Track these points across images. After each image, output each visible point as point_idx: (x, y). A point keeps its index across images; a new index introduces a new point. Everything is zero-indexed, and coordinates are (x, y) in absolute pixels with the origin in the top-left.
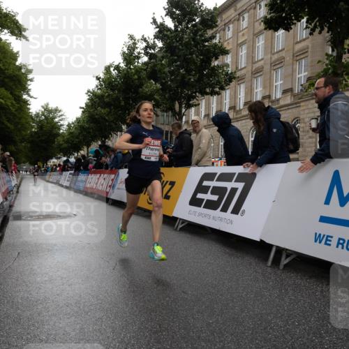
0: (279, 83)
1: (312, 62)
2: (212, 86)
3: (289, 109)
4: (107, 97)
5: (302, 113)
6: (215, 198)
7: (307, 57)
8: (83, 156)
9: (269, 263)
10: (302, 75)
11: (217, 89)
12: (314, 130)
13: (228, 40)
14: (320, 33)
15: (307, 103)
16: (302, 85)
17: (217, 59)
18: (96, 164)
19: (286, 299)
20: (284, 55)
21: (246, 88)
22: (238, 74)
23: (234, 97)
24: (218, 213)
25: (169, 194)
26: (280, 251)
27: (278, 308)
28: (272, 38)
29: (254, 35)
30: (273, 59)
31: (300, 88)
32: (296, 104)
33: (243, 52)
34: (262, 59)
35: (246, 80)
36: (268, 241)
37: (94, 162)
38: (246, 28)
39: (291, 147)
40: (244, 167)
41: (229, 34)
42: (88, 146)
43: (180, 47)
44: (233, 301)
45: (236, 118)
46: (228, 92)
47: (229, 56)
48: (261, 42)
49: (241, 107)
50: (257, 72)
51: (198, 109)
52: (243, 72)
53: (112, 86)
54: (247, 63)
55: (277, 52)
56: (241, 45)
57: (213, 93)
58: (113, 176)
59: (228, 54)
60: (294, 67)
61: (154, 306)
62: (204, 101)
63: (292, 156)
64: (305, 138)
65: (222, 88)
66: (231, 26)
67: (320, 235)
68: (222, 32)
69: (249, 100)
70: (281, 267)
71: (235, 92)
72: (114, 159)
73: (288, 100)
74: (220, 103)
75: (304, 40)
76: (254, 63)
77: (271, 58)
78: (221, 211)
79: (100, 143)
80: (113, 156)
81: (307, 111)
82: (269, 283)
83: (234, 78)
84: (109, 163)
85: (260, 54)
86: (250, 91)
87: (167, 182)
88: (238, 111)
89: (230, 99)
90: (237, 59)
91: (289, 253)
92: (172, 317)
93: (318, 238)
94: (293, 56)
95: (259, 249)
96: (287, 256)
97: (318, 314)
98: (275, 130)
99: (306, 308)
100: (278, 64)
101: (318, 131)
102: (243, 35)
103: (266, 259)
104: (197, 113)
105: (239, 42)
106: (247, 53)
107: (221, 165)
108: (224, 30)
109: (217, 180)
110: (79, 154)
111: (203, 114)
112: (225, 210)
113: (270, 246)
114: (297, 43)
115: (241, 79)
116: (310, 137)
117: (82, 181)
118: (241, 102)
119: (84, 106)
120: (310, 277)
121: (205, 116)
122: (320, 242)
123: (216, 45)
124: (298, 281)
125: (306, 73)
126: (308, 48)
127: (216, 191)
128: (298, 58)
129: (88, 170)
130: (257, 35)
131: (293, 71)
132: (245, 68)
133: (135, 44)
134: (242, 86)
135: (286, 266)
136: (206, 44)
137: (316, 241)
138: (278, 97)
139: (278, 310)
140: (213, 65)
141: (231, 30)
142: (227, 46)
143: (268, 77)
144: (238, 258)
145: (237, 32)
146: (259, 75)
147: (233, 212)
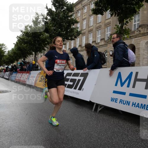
0: (99, 36)
1: (112, 28)
2: (71, 36)
3: (103, 47)
4: (26, 39)
5: (108, 48)
6: (72, 83)
7: (110, 26)
8: (15, 65)
9: (93, 110)
10: (108, 33)
11: (73, 38)
12: (111, 55)
13: (79, 17)
14: (115, 16)
15: (110, 44)
16: (108, 37)
17: (73, 25)
18: (21, 69)
19: (99, 125)
20: (101, 25)
21: (86, 38)
23: (81, 41)
24: (73, 90)
26: (97, 105)
27: (96, 129)
28: (97, 17)
29: (89, 16)
31: (108, 38)
32: (106, 45)
33: (85, 22)
34: (92, 26)
35: (86, 34)
36: (93, 101)
38: (86, 12)
39: (103, 62)
41: (79, 15)
42: (17, 61)
43: (58, 19)
44: (77, 127)
45: (82, 50)
46: (78, 39)
47: (79, 24)
48: (92, 19)
49: (84, 46)
50: (90, 31)
51: (66, 46)
52: (84, 31)
53: (28, 35)
54: (86, 27)
55: (98, 23)
56: (84, 19)
57: (72, 39)
58: (28, 74)
59: (78, 23)
60: (105, 29)
61: (44, 130)
62: (68, 42)
63: (103, 66)
64: (109, 59)
65: (76, 37)
66: (80, 11)
67: (113, 98)
68: (76, 14)
69: (87, 43)
70: (98, 112)
71: (81, 39)
72: (28, 67)
73: (103, 43)
74: (75, 43)
75: (109, 19)
76: (89, 27)
77: (96, 25)
78: (74, 89)
79: (23, 60)
80: (28, 65)
81: (110, 48)
82: (92, 118)
83: (81, 33)
84: (26, 68)
85: (91, 24)
86: (87, 39)
88: (82, 47)
89: (79, 42)
90: (82, 25)
91: (101, 106)
92: (51, 134)
93: (112, 100)
94: (105, 25)
95: (89, 104)
96: (100, 107)
97: (111, 130)
99: (107, 128)
100: (98, 28)
101: (113, 56)
102: (85, 15)
103: (92, 109)
104: (66, 47)
106: (86, 23)
108: (77, 13)
109: (73, 76)
110: (13, 64)
111: (68, 48)
112: (75, 88)
113: (94, 103)
114: (107, 20)
115: (84, 34)
116: (111, 59)
117: (14, 76)
118: (84, 43)
120: (109, 116)
121: (69, 49)
122: (113, 101)
123: (73, 19)
124: (104, 117)
125: (110, 32)
126: (111, 22)
127: (72, 80)
128: (107, 26)
129: (17, 71)
130: (90, 16)
131: (105, 31)
132: (85, 29)
133: (38, 17)
134: (84, 37)
135: (100, 111)
136: (69, 18)
137: (111, 101)
138: (99, 42)
139: (96, 130)
140: (72, 27)
141: (80, 13)
142: (78, 20)
143: (95, 34)
144: (80, 108)
145: (82, 14)
146: (91, 32)
147: (79, 89)
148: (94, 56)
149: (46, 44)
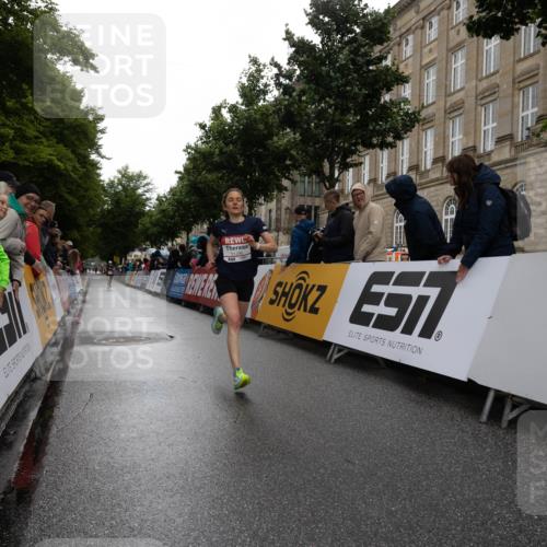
0: (490, 126)
1: (545, 90)
2: (383, 135)
3: (507, 168)
5: (529, 173)
6: (392, 312)
7: (536, 82)
8: (181, 247)
9: (484, 418)
10: (529, 113)
11: (390, 139)
13: (406, 59)
16: (528, 129)
17: (389, 90)
18: (201, 258)
20: (498, 81)
21: (435, 136)
22: (424, 114)
23: (417, 149)
24: (397, 335)
25: (316, 306)
26: (501, 397)
28: (478, 54)
29: (449, 50)
30: (480, 89)
31: (526, 133)
33: (431, 78)
34: (462, 89)
35: (437, 122)
36: (481, 381)
37: (199, 256)
38: (435, 40)
40: (440, 263)
41: (408, 50)
42: (189, 231)
46: (407, 142)
47: (408, 86)
48: (459, 62)
49: (429, 167)
50: (454, 110)
51: (359, 171)
52: (430, 110)
53: (225, 138)
54: (437, 96)
55: (487, 77)
56: (427, 67)
57: (383, 145)
59: (407, 82)
60: (516, 99)
62: (367, 158)
65: (399, 137)
66: (411, 37)
68: (396, 48)
69: (441, 155)
70: (504, 424)
71: (419, 143)
73: (506, 152)
74: (394, 160)
75: (532, 55)
76: (448, 95)
77: (476, 86)
78: (402, 332)
82: (485, 449)
83: (418, 121)
85: (458, 81)
86: (442, 140)
87: (314, 286)
88: (423, 173)
89: (411, 154)
90: (421, 90)
91: (517, 401)
94: (514, 82)
95: (467, 394)
96: (514, 407)
98: (489, 203)
100: (487, 96)
102: (430, 51)
103: (479, 411)
104: (358, 178)
105: (424, 63)
106: (438, 81)
107: (397, 259)
108: (399, 44)
109: (396, 284)
110: (174, 244)
111: (367, 179)
112: (408, 330)
113: (486, 390)
114: (520, 60)
115: (428, 121)
117: (179, 285)
118: (428, 158)
119: (182, 170)
121: (370, 181)
123: (387, 69)
125: (536, 109)
126: (538, 68)
128: (521, 85)
130: (453, 50)
131: (514, 106)
132: (434, 103)
133: (259, 71)
134: (429, 132)
136: (372, 68)
138: (489, 149)
140: (383, 100)
141: (411, 43)
142: (405, 70)
143: (473, 118)
144: (431, 407)
145: (420, 47)
146: (456, 114)
147: (421, 335)
148: (481, 202)
149: (287, 169)
